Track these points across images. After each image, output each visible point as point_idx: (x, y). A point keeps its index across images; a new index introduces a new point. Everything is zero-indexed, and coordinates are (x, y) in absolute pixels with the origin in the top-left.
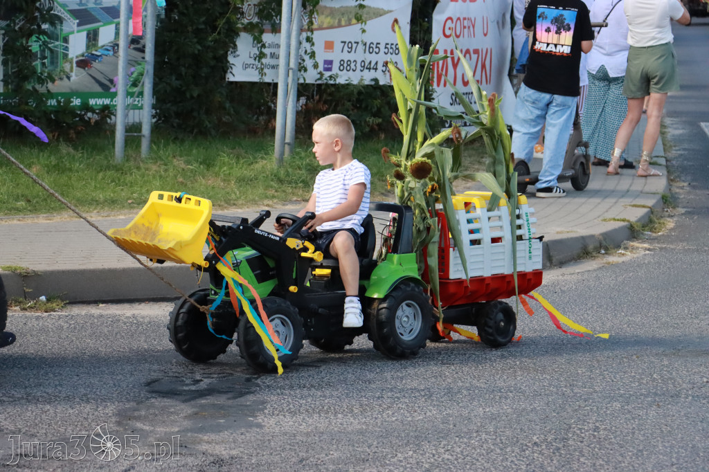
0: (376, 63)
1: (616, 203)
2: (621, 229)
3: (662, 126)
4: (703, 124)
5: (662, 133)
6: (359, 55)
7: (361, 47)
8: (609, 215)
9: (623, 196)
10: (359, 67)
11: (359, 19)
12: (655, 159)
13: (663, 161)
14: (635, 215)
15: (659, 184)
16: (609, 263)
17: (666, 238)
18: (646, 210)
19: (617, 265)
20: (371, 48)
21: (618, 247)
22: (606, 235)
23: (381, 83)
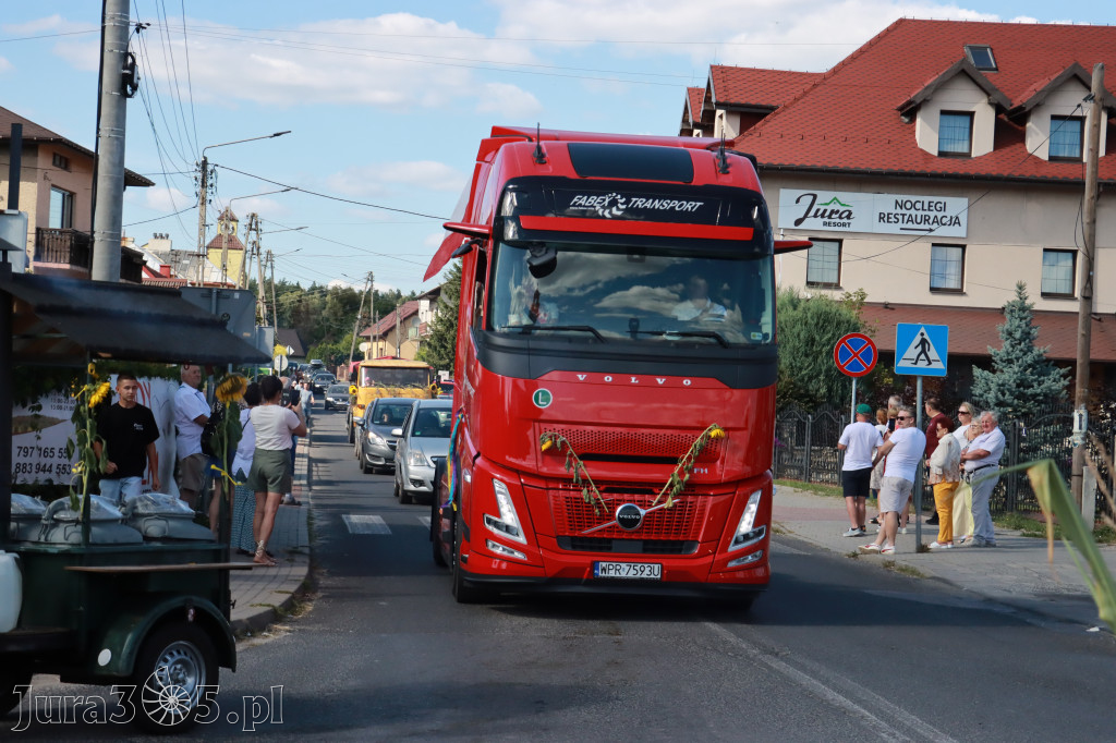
0: (51, 466)
1: (264, 589)
2: (266, 613)
3: (310, 518)
4: (344, 516)
5: (310, 525)
6: (34, 459)
7: (36, 452)
8: (256, 601)
9: (271, 582)
10: (34, 469)
11: (35, 428)
12: (300, 549)
13: (307, 551)
14: (278, 600)
15: (301, 571)
16: (253, 645)
17: (306, 621)
18: (288, 596)
19: (260, 647)
20: (47, 452)
21: (263, 630)
22: (252, 620)
23: (55, 483)
